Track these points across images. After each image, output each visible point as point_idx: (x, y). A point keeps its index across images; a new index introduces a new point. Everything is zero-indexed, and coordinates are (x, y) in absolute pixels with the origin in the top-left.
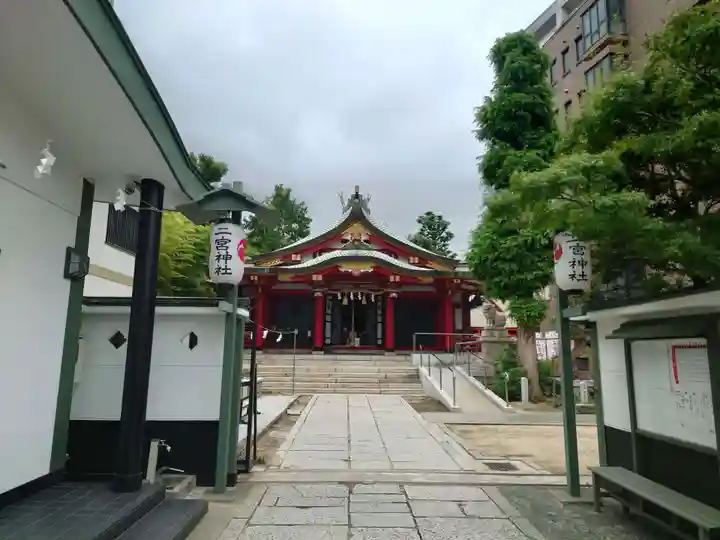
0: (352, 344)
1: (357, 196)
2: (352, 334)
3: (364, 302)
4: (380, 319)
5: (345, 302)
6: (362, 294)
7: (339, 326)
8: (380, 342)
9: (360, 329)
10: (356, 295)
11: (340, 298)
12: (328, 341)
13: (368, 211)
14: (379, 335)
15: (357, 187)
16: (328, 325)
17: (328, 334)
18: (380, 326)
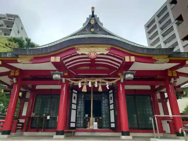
0: (91, 127)
1: (93, 16)
2: (92, 119)
3: (100, 89)
4: (112, 107)
5: (84, 90)
6: (98, 82)
7: (82, 113)
8: (113, 125)
9: (98, 114)
10: (93, 84)
11: (80, 86)
12: (73, 125)
13: (102, 24)
14: (112, 120)
15: (93, 8)
16: (73, 113)
17: (73, 119)
18: (112, 113)
